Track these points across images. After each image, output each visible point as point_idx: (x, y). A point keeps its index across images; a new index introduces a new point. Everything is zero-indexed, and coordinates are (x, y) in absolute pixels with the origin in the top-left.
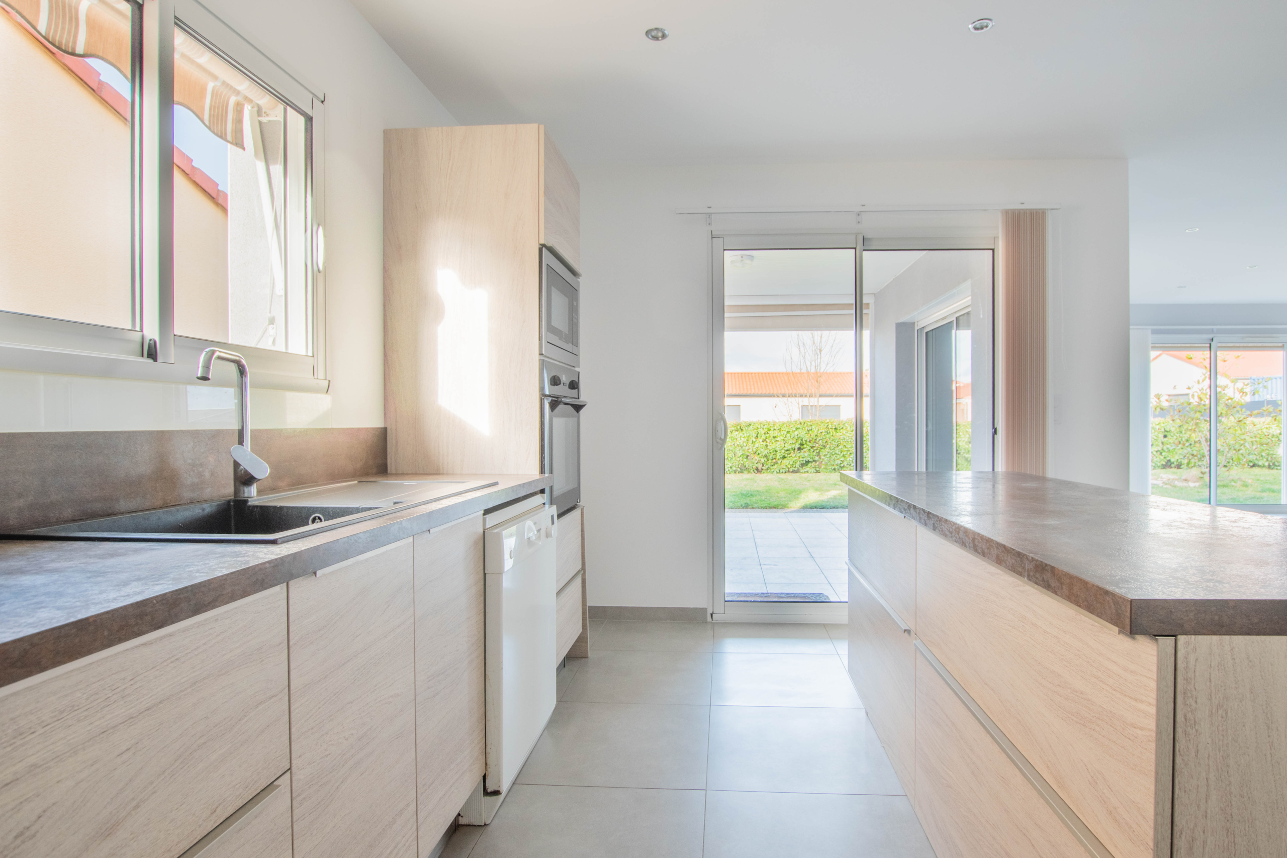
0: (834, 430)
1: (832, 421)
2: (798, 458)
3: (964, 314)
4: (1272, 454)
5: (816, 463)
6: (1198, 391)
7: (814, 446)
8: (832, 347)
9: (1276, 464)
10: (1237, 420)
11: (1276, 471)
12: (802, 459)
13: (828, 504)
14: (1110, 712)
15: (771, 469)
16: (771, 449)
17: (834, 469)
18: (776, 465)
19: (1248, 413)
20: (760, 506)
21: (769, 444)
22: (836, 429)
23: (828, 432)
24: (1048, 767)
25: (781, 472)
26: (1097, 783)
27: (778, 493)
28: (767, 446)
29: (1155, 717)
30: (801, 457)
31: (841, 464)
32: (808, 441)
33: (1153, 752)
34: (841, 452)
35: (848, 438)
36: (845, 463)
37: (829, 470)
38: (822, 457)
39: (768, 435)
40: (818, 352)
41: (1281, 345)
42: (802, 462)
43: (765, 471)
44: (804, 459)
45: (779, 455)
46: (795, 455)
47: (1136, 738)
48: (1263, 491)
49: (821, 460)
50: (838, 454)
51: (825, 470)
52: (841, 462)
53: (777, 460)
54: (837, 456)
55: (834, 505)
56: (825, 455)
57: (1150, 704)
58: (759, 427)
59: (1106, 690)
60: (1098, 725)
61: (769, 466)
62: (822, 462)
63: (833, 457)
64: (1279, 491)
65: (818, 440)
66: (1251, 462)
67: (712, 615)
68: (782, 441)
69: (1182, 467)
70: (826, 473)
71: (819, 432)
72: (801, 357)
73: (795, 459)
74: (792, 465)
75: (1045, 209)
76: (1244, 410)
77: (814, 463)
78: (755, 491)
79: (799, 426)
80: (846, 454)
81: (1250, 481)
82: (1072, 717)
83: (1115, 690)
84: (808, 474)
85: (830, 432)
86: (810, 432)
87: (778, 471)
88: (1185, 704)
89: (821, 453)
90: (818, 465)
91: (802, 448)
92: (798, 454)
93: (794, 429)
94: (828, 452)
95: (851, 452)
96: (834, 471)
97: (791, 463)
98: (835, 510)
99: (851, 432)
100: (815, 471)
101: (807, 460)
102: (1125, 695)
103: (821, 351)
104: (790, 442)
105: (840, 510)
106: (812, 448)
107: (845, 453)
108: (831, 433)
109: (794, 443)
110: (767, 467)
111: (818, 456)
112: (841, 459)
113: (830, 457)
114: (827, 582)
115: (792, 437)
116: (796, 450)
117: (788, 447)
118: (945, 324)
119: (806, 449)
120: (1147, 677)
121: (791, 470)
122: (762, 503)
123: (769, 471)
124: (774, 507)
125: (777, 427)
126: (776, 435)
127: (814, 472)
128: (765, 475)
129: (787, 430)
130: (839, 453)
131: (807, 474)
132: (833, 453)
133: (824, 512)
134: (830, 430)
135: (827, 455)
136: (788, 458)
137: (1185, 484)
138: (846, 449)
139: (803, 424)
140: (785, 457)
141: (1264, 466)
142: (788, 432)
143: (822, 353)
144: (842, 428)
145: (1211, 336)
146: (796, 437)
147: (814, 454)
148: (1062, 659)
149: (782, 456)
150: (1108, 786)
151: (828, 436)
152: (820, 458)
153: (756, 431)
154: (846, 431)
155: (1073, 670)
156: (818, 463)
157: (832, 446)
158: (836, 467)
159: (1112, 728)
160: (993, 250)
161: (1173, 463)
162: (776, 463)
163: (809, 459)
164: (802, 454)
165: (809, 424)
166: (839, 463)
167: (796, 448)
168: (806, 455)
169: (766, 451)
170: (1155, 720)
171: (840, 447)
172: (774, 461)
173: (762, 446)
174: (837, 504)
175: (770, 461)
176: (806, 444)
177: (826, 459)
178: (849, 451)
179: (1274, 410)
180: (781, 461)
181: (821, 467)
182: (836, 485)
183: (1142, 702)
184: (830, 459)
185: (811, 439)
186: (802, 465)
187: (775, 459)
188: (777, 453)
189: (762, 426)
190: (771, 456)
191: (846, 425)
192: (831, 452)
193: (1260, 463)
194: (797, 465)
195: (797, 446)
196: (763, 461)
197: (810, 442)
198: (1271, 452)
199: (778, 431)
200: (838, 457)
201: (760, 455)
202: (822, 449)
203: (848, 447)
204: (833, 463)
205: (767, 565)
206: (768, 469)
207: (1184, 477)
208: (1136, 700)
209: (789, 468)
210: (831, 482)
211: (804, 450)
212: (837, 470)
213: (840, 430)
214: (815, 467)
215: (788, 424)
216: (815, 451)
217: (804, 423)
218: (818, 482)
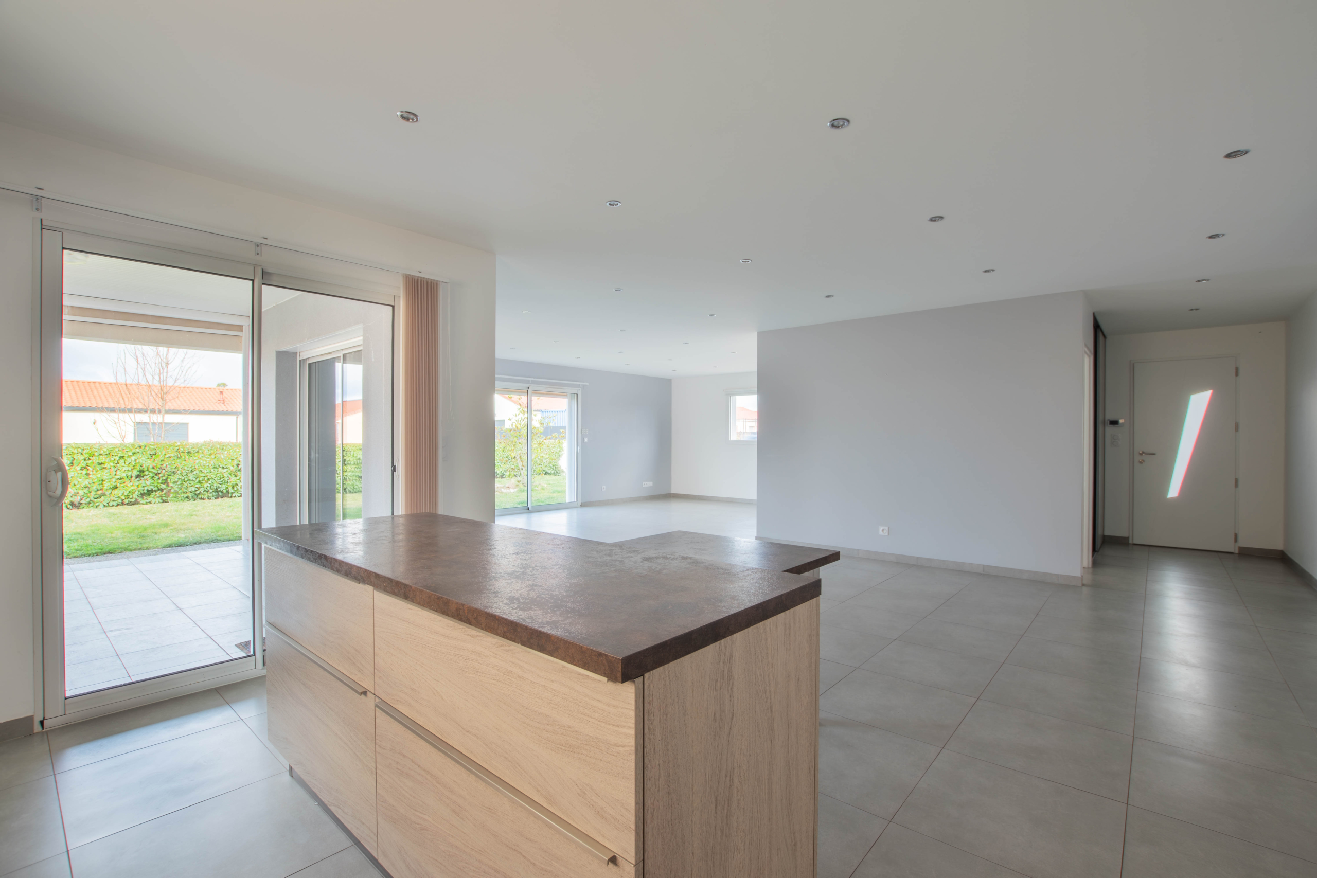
0: (186, 454)
1: (184, 444)
2: (136, 487)
3: (351, 353)
4: (556, 465)
5: (162, 491)
6: (515, 421)
7: (159, 472)
8: (183, 360)
9: (558, 472)
10: (538, 443)
11: (558, 477)
12: (143, 488)
13: (187, 540)
14: (596, 738)
15: (95, 503)
16: (94, 478)
17: (187, 497)
18: (103, 498)
19: (544, 438)
20: (87, 553)
21: (91, 473)
22: (189, 452)
23: (179, 456)
24: (538, 790)
25: (111, 505)
26: (585, 793)
27: (112, 533)
28: (88, 474)
29: (634, 736)
30: (140, 486)
31: (196, 491)
32: (151, 466)
33: (634, 761)
34: (196, 479)
35: (205, 463)
36: (202, 490)
37: (180, 499)
38: (171, 485)
39: (89, 462)
40: (164, 365)
41: (566, 394)
42: (142, 492)
43: (86, 506)
44: (146, 488)
45: (107, 485)
46: (131, 484)
47: (619, 753)
48: (554, 492)
49: (169, 488)
50: (192, 481)
51: (174, 499)
52: (197, 489)
53: (104, 490)
54: (190, 482)
55: (195, 541)
56: (174, 483)
57: (630, 727)
58: (75, 451)
59: (592, 722)
60: (585, 750)
61: (92, 499)
62: (171, 489)
63: (185, 484)
64: (564, 492)
65: (165, 465)
66: (544, 471)
67: (42, 723)
68: (112, 468)
69: (504, 477)
70: (175, 503)
71: (167, 456)
72: (140, 370)
73: (132, 488)
74: (128, 495)
75: (440, 281)
76: (542, 435)
77: (159, 491)
78: (74, 534)
79: (138, 450)
80: (203, 480)
81: (545, 486)
82: (561, 747)
83: (600, 721)
84: (151, 505)
85: (181, 457)
86: (154, 456)
87: (107, 505)
88: (649, 720)
89: (169, 480)
90: (165, 494)
91: (142, 475)
92: (136, 482)
93: (131, 454)
94: (179, 479)
95: (209, 477)
96: (187, 499)
97: (126, 494)
98: (197, 546)
99: (208, 456)
100: (162, 501)
101: (149, 489)
102: (609, 724)
103: (167, 364)
104: (124, 469)
105: (204, 545)
106: (156, 475)
107: (201, 479)
108: (183, 457)
109: (130, 469)
110: (88, 500)
111: (164, 484)
112: (197, 486)
113: (182, 483)
114: (206, 636)
115: (127, 463)
116: (133, 478)
117: (121, 474)
118: (331, 359)
119: (148, 477)
120: (627, 709)
121: (126, 501)
122: (89, 549)
123: (91, 505)
124: (110, 553)
125: (104, 452)
126: (103, 461)
127: (159, 502)
128: (85, 510)
129: (119, 455)
130: (194, 479)
131: (149, 505)
132: (186, 480)
133: (183, 551)
134: (182, 454)
135: (177, 482)
136: (122, 488)
137: (508, 491)
138: (203, 475)
139: (143, 447)
140: (117, 487)
141: (551, 474)
142: (122, 457)
143: (169, 366)
144: (198, 452)
145: (528, 385)
146: (133, 463)
147: (160, 481)
148: (550, 703)
149: (112, 487)
150: (596, 793)
151: (178, 461)
152: (168, 485)
153: (70, 456)
154: (203, 455)
155: (561, 711)
156: (165, 491)
157: (184, 471)
158: (190, 495)
159: (598, 750)
160: (393, 307)
161: (498, 474)
162: (103, 495)
163: (152, 487)
164: (142, 482)
165: (152, 447)
166: (194, 490)
167: (134, 476)
168: (148, 483)
169: (88, 480)
170: (634, 739)
171: (195, 473)
172: (100, 492)
173: (80, 475)
174: (198, 539)
175: (93, 494)
176: (148, 470)
177: (177, 486)
178: (207, 476)
179: (558, 436)
180: (110, 491)
181: (169, 496)
182: (192, 516)
183: (623, 727)
184: (182, 486)
185: (155, 465)
186: (142, 495)
187: (102, 489)
188: (104, 483)
189: (80, 450)
190: (95, 487)
191: (203, 448)
192: (183, 478)
193: (549, 472)
194: (135, 496)
195: (135, 473)
196: (83, 494)
197: (153, 468)
198: (555, 464)
199: (106, 456)
200: (192, 483)
201: (77, 486)
202: (170, 475)
203: (206, 472)
204: (185, 490)
205: (115, 630)
206: (89, 503)
207: (507, 485)
208: (618, 726)
209: (123, 500)
210: (185, 513)
211: (145, 477)
212: (191, 498)
213: (194, 453)
214: (161, 496)
215: (123, 447)
216: (161, 479)
217: (146, 447)
218: (167, 514)
